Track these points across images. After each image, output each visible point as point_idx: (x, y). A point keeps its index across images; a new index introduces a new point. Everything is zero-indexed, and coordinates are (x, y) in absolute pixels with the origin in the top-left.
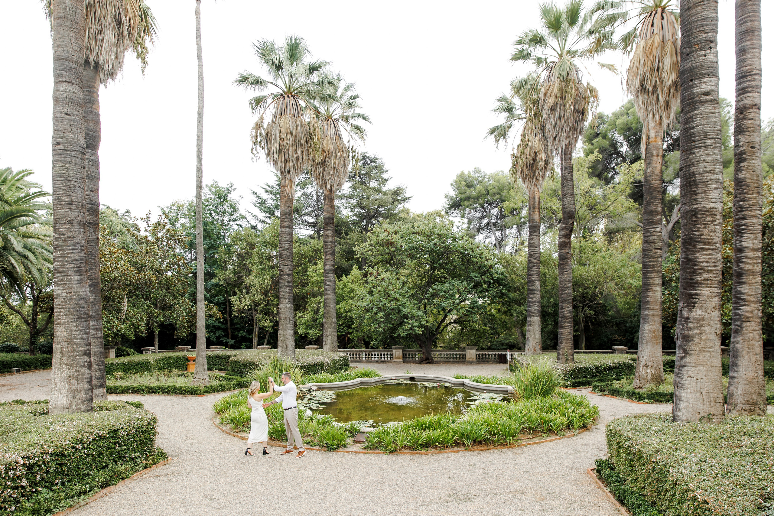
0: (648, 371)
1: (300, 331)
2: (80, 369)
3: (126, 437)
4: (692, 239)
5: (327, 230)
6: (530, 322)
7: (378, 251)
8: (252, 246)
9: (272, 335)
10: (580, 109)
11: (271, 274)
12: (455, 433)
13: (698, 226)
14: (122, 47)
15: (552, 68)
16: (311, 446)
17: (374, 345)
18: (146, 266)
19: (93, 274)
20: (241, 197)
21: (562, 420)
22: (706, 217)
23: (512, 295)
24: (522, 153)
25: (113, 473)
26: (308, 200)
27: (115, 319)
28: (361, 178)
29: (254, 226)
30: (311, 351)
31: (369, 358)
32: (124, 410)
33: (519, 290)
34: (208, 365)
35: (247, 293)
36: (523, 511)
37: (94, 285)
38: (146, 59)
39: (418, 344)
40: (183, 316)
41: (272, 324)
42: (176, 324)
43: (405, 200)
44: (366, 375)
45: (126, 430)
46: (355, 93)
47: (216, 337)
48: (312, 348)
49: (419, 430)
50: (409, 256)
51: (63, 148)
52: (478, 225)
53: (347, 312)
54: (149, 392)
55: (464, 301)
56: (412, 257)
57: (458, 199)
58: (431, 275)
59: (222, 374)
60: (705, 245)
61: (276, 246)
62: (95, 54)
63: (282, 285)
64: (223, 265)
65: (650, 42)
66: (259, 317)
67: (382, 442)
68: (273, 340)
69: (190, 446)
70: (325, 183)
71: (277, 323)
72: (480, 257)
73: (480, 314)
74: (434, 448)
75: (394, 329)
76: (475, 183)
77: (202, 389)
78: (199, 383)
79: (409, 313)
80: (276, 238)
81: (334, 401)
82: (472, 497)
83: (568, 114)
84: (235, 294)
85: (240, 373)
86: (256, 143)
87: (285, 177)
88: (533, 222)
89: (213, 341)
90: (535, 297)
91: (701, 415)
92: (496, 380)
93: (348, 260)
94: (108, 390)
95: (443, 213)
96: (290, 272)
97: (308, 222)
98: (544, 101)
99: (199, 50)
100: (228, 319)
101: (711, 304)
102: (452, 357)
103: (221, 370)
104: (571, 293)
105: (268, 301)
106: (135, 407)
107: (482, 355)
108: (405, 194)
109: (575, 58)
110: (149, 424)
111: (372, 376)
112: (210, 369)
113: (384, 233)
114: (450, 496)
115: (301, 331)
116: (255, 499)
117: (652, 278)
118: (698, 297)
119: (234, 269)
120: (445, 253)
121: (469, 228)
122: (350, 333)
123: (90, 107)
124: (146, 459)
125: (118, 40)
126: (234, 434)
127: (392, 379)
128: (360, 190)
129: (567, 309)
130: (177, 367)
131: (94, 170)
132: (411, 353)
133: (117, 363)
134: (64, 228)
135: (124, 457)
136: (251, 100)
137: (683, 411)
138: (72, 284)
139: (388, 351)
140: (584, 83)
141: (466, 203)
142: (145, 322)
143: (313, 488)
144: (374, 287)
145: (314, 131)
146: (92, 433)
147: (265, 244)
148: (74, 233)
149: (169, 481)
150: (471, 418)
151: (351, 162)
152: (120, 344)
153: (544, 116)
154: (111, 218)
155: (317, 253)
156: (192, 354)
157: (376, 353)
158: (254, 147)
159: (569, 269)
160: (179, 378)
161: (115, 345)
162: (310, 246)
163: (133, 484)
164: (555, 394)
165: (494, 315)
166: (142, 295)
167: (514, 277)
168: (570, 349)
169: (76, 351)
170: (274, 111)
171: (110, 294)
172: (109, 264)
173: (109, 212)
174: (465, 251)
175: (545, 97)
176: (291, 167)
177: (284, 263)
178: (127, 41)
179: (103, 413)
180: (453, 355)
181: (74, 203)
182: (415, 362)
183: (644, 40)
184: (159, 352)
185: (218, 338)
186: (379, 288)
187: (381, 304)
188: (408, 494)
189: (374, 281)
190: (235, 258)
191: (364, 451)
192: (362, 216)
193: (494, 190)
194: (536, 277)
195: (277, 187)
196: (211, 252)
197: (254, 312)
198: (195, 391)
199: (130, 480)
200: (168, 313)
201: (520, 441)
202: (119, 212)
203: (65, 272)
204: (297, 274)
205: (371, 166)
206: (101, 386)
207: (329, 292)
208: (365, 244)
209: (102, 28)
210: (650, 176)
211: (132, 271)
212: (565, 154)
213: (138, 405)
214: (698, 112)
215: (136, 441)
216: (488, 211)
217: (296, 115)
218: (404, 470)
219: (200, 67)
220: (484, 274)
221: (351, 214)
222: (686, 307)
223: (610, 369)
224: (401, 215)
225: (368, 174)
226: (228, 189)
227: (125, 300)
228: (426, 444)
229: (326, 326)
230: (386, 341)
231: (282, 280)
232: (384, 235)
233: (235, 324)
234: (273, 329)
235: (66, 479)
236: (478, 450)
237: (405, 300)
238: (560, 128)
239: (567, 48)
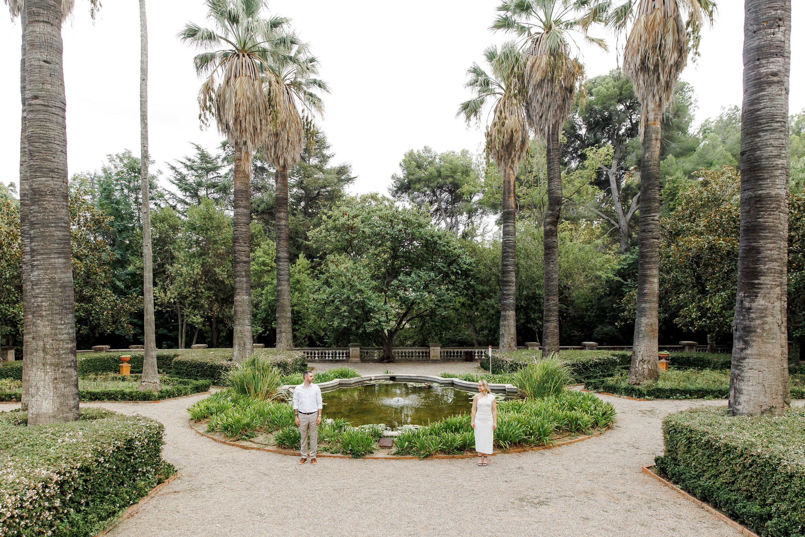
0: (645, 366)
2: (67, 371)
3: (140, 449)
4: (756, 226)
5: (280, 212)
6: (505, 316)
7: (335, 237)
8: (174, 229)
10: (569, 86)
11: (201, 262)
13: (762, 213)
15: (537, 39)
16: (332, 453)
17: (327, 343)
20: (160, 172)
22: (771, 204)
24: (499, 132)
29: (173, 207)
39: (380, 341)
40: (108, 311)
41: (202, 319)
43: (349, 180)
45: (139, 440)
46: (310, 56)
49: (450, 432)
51: (43, 103)
56: (374, 244)
57: (407, 181)
60: (770, 232)
63: (238, 274)
65: (651, 17)
66: (186, 311)
70: (278, 158)
72: (448, 246)
74: (469, 451)
76: (425, 163)
77: (156, 394)
78: (149, 388)
79: (375, 307)
82: (545, 500)
83: (556, 91)
86: (205, 107)
87: (241, 149)
88: (508, 208)
90: (510, 290)
91: (764, 408)
95: (389, 196)
96: (247, 259)
98: (530, 76)
101: (774, 293)
102: (414, 355)
104: (558, 285)
107: (447, 353)
108: (349, 174)
110: (158, 433)
111: (351, 377)
112: (161, 372)
113: (343, 216)
114: (521, 500)
117: (650, 269)
118: (762, 286)
124: (158, 474)
127: (372, 380)
129: (552, 302)
130: (109, 370)
132: (369, 351)
134: (45, 201)
135: (138, 471)
136: (196, 58)
137: (744, 404)
138: (56, 268)
139: (344, 349)
140: (572, 57)
141: (416, 186)
145: (276, 97)
148: (57, 206)
149: (194, 497)
153: (530, 93)
157: (330, 352)
158: (202, 112)
159: (555, 259)
160: (118, 382)
163: (154, 502)
168: (556, 345)
169: (62, 348)
174: (432, 238)
175: (531, 71)
176: (247, 137)
177: (240, 248)
180: (415, 353)
181: (56, 170)
182: (376, 361)
183: (644, 15)
187: (344, 296)
189: (335, 271)
191: (394, 457)
193: (446, 172)
194: (511, 268)
195: (199, 161)
197: (181, 306)
198: (149, 396)
199: (149, 498)
200: (89, 306)
201: (553, 442)
203: (47, 254)
207: (283, 283)
208: (320, 228)
210: (648, 161)
212: (552, 133)
214: (765, 93)
216: (438, 195)
217: (253, 77)
220: (451, 264)
222: (747, 297)
223: (596, 365)
228: (461, 447)
229: (279, 321)
230: (340, 339)
232: (343, 219)
235: (90, 498)
236: (515, 452)
237: (370, 293)
238: (548, 106)
239: (554, 18)
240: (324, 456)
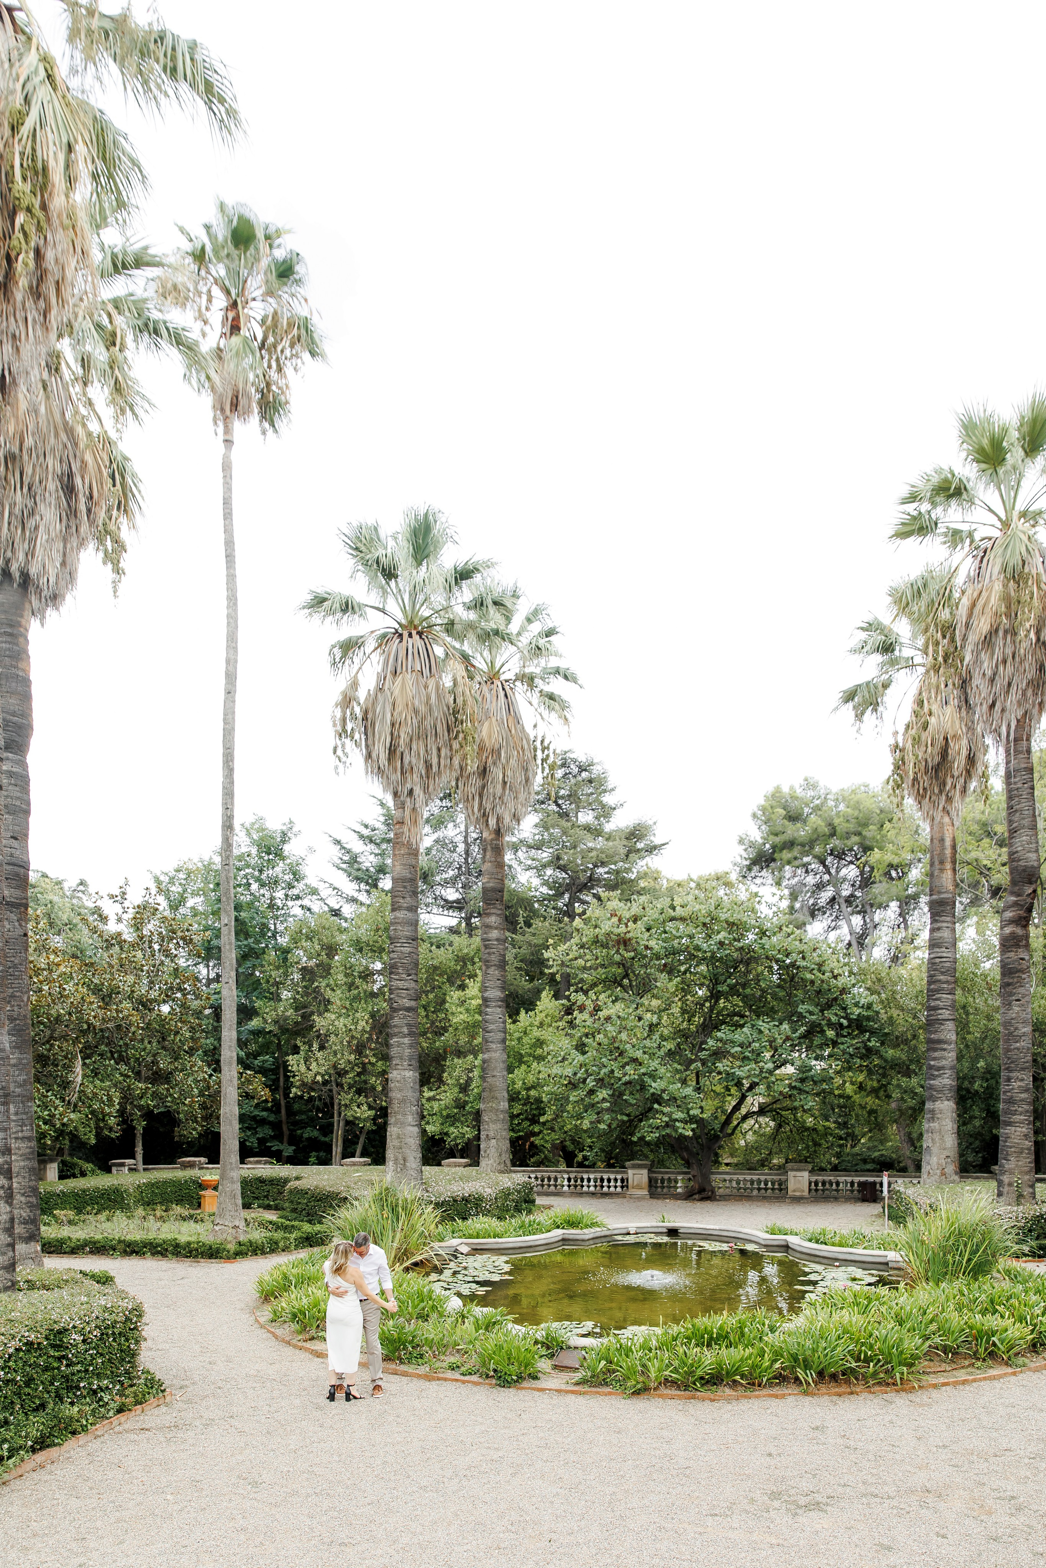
1: (430, 1129)
3: (82, 1347)
5: (488, 915)
6: (932, 1111)
7: (597, 958)
8: (331, 950)
9: (372, 1136)
11: (370, 1009)
12: (777, 1354)
14: (74, 541)
15: (985, 552)
16: (463, 1374)
17: (585, 1158)
18: (119, 993)
19: (16, 1008)
20: (312, 850)
21: (1017, 1332)
23: (890, 1053)
24: (916, 741)
25: (56, 1421)
26: (447, 854)
27: (57, 1102)
28: (558, 805)
29: (335, 911)
30: (454, 1170)
31: (576, 1186)
32: (77, 1289)
33: (906, 1042)
34: (243, 1198)
35: (322, 1048)
36: (943, 1537)
37: (19, 1031)
38: (122, 564)
39: (683, 1159)
40: (193, 1096)
41: (372, 1113)
42: (178, 1113)
43: (652, 849)
44: (572, 1223)
45: (81, 1332)
46: (549, 625)
47: (258, 1139)
48: (457, 1165)
49: (697, 1345)
50: (665, 968)
52: (811, 901)
53: (528, 1089)
54: (125, 1251)
55: (784, 1063)
56: (669, 969)
57: (768, 846)
58: (711, 1009)
59: (271, 1216)
61: (382, 950)
62: (21, 556)
63: (396, 1030)
64: (273, 990)
66: (345, 1098)
67: (614, 1371)
68: (373, 1147)
69: (208, 1366)
70: (485, 816)
71: (384, 1111)
72: (819, 970)
73: (818, 1095)
74: (731, 1387)
75: (630, 1126)
76: (806, 810)
77: (232, 1247)
78: (225, 1236)
79: (663, 1091)
80: (380, 933)
81: (507, 1277)
82: (824, 1500)
83: (1022, 651)
84: (296, 1050)
85: (308, 1214)
86: (343, 733)
87: (403, 803)
88: (940, 893)
89: (251, 1148)
90: (944, 1058)
92: (861, 1239)
93: (532, 980)
94: (43, 1246)
95: (734, 877)
96: (413, 1004)
97: (446, 900)
98: (967, 625)
99: (229, 544)
100: (283, 1103)
102: (756, 1186)
103: (268, 1207)
104: (1028, 1049)
105: (364, 1064)
106: (98, 1282)
107: (824, 1183)
108: (652, 838)
109: (1037, 529)
110: (128, 1319)
111: (587, 1226)
112: (246, 1206)
113: (609, 919)
114: (775, 1496)
115: (433, 1128)
116: (347, 1487)
119: (294, 999)
120: (741, 962)
121: (791, 908)
122: (534, 1134)
123: (11, 666)
124: (121, 1394)
125: (68, 527)
126: (300, 1344)
127: (629, 1234)
128: (556, 831)
129: (1019, 1083)
130: (179, 1202)
131: (19, 794)
132: (666, 1176)
133: (62, 1192)
135: (78, 1388)
136: (334, 647)
139: (617, 1172)
141: (786, 855)
142: (118, 1107)
143: (469, 1468)
144: (587, 1035)
145: (464, 705)
146: (14, 1337)
147: (359, 946)
149: (169, 1440)
150: (811, 1323)
151: (539, 771)
152: (66, 1152)
153: (968, 658)
154: (51, 897)
155: (465, 964)
156: (210, 1175)
157: (592, 1176)
158: (339, 743)
159: (1024, 996)
160: (186, 1223)
161: (57, 1155)
162: (450, 949)
163: (95, 1445)
164: (999, 1272)
165: (849, 1097)
166: (111, 1052)
167: (895, 1013)
168: (1027, 1173)
170: (379, 668)
171: (49, 1050)
172: (46, 988)
173: (45, 884)
174: (787, 956)
175: (970, 615)
176: (414, 782)
177: (400, 984)
178: (84, 528)
179: (36, 1294)
180: (759, 1182)
182: (677, 1197)
184: (145, 1170)
185: (261, 1141)
186: (600, 1037)
187: (604, 1071)
188: (680, 1488)
189: (588, 1023)
190: (297, 976)
191: (576, 1388)
192: (561, 885)
193: (848, 825)
194: (945, 1014)
195: (383, 828)
196: (248, 964)
197: (335, 1089)
198: (218, 1251)
199: (90, 1437)
200: (162, 1088)
201: (924, 1378)
202: (66, 886)
204: (425, 1008)
205: (579, 778)
206: (32, 1237)
207: (494, 1046)
208: (568, 944)
209: (35, 503)
211: (91, 1003)
212: (1016, 740)
213: (105, 1280)
215: (101, 1355)
216: (833, 871)
217: (426, 672)
218: (665, 1433)
219: (231, 578)
220: (828, 1006)
221: (536, 882)
224: (642, 884)
225: (573, 797)
226: (284, 834)
227: (79, 1063)
228: (712, 1378)
229: (485, 1117)
230: (611, 1152)
231: (396, 1021)
232: (610, 923)
233: (295, 1114)
234: (375, 1124)
236: (829, 1394)
237: (655, 1064)
238: (1006, 683)
239: (1020, 506)
240: (445, 1379)
